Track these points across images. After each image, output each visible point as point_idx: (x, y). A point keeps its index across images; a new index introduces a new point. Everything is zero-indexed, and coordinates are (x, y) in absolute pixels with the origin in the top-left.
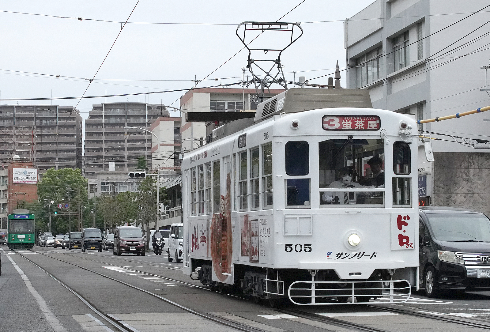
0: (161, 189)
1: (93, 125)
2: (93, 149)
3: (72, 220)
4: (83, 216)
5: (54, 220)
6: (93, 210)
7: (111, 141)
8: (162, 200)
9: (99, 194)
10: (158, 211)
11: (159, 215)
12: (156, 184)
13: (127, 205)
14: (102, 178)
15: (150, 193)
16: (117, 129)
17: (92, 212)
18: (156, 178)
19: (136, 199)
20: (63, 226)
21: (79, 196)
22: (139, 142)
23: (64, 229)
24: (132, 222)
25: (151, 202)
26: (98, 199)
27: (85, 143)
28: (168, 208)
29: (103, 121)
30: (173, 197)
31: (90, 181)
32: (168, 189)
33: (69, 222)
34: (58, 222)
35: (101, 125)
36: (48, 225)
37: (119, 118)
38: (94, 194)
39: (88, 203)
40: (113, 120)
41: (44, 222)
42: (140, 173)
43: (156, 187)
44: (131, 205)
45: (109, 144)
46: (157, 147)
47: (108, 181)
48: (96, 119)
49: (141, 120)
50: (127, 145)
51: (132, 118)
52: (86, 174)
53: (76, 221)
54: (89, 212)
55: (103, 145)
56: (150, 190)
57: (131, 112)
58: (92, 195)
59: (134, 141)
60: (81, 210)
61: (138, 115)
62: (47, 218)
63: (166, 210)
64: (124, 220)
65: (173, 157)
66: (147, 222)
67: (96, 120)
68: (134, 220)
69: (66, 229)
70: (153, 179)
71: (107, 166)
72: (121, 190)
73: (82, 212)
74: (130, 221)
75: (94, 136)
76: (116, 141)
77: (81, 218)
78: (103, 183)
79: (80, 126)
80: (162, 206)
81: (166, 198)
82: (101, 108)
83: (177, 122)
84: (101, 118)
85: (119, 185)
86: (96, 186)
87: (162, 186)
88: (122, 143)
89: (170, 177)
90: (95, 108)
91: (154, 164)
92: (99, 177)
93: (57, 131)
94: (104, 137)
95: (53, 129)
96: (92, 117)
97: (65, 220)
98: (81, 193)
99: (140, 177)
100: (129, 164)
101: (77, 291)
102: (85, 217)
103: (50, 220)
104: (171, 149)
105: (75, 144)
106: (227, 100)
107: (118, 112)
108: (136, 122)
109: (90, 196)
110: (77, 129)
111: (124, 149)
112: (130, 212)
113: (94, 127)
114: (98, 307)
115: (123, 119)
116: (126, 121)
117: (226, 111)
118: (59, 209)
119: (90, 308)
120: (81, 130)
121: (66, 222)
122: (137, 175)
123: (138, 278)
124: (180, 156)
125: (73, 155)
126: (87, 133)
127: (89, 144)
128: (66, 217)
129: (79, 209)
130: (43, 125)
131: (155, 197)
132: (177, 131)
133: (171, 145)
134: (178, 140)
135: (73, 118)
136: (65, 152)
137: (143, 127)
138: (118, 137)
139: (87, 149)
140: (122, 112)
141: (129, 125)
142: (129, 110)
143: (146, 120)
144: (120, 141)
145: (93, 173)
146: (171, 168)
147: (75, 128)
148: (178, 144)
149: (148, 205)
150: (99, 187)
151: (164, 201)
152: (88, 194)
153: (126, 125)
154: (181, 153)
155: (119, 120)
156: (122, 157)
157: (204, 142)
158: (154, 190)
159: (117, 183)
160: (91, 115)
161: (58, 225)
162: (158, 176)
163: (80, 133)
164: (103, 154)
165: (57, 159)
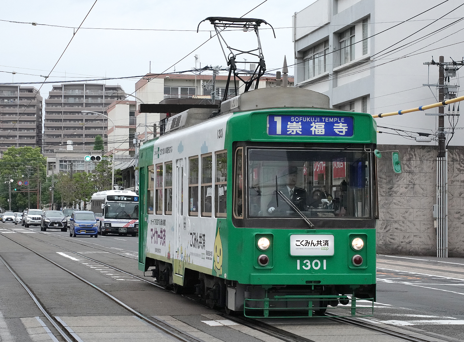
0: (116, 171)
1: (53, 104)
2: (52, 128)
3: (31, 196)
4: (42, 192)
5: (14, 196)
6: (50, 187)
7: (70, 120)
8: (117, 181)
9: (57, 171)
12: (111, 166)
13: (83, 185)
14: (60, 156)
15: (105, 174)
16: (75, 108)
17: (50, 190)
19: (92, 180)
20: (22, 202)
21: (38, 174)
22: (97, 122)
23: (24, 205)
24: (88, 201)
25: (106, 183)
26: (56, 177)
27: (45, 122)
28: (122, 189)
29: (63, 100)
30: (128, 178)
31: (49, 160)
32: (122, 170)
33: (28, 198)
34: (18, 198)
35: (61, 104)
36: (8, 200)
37: (77, 98)
38: (53, 172)
39: (47, 180)
40: (71, 100)
41: (4, 197)
42: (96, 156)
43: (111, 168)
44: (87, 185)
45: (68, 122)
46: (112, 130)
47: (67, 160)
48: (56, 99)
49: (99, 100)
50: (85, 124)
51: (90, 99)
52: (46, 152)
53: (35, 198)
54: (48, 189)
55: (63, 124)
56: (105, 172)
57: (89, 92)
58: (50, 173)
59: (92, 120)
60: (39, 187)
61: (96, 96)
62: (8, 195)
64: (80, 199)
65: (128, 141)
67: (56, 100)
68: (90, 199)
69: (25, 205)
70: (108, 162)
71: (65, 144)
72: (78, 167)
73: (41, 189)
74: (86, 200)
75: (54, 115)
76: (75, 120)
77: (39, 195)
78: (61, 161)
79: (40, 106)
80: (117, 187)
81: (121, 180)
82: (60, 88)
83: (132, 105)
84: (61, 98)
85: (76, 163)
86: (55, 164)
87: (117, 168)
88: (80, 122)
89: (124, 160)
90: (55, 88)
91: (110, 147)
92: (58, 155)
93: (17, 110)
94: (63, 117)
95: (14, 108)
96: (51, 97)
97: (24, 196)
98: (40, 170)
99: (96, 161)
100: (86, 144)
101: (29, 285)
102: (44, 194)
103: (10, 196)
104: (127, 132)
105: (36, 123)
106: (180, 86)
107: (77, 92)
108: (93, 103)
109: (49, 174)
110: (37, 108)
111: (81, 128)
112: (86, 192)
113: (54, 107)
114: (47, 307)
115: (82, 99)
116: (84, 101)
117: (179, 97)
118: (18, 186)
119: (39, 309)
120: (42, 109)
121: (26, 197)
122: (93, 158)
123: (89, 268)
124: (134, 141)
125: (33, 133)
126: (47, 112)
127: (49, 123)
128: (26, 194)
129: (38, 186)
130: (5, 104)
131: (110, 179)
132: (132, 114)
133: (127, 127)
134: (133, 122)
135: (34, 98)
136: (26, 130)
137: (101, 107)
138: (77, 116)
139: (47, 127)
140: (80, 92)
141: (87, 105)
142: (88, 91)
143: (104, 101)
144: (78, 120)
145: (52, 151)
146: (126, 150)
147: (36, 107)
148: (133, 127)
149: (103, 186)
150: (58, 165)
151: (118, 182)
152: (47, 171)
153: (84, 105)
154: (136, 137)
155: (77, 100)
156: (80, 136)
157: (157, 128)
158: (109, 172)
159: (74, 161)
160: (50, 95)
161: (18, 201)
162: (113, 159)
163: (40, 112)
164: (62, 132)
165: (18, 137)
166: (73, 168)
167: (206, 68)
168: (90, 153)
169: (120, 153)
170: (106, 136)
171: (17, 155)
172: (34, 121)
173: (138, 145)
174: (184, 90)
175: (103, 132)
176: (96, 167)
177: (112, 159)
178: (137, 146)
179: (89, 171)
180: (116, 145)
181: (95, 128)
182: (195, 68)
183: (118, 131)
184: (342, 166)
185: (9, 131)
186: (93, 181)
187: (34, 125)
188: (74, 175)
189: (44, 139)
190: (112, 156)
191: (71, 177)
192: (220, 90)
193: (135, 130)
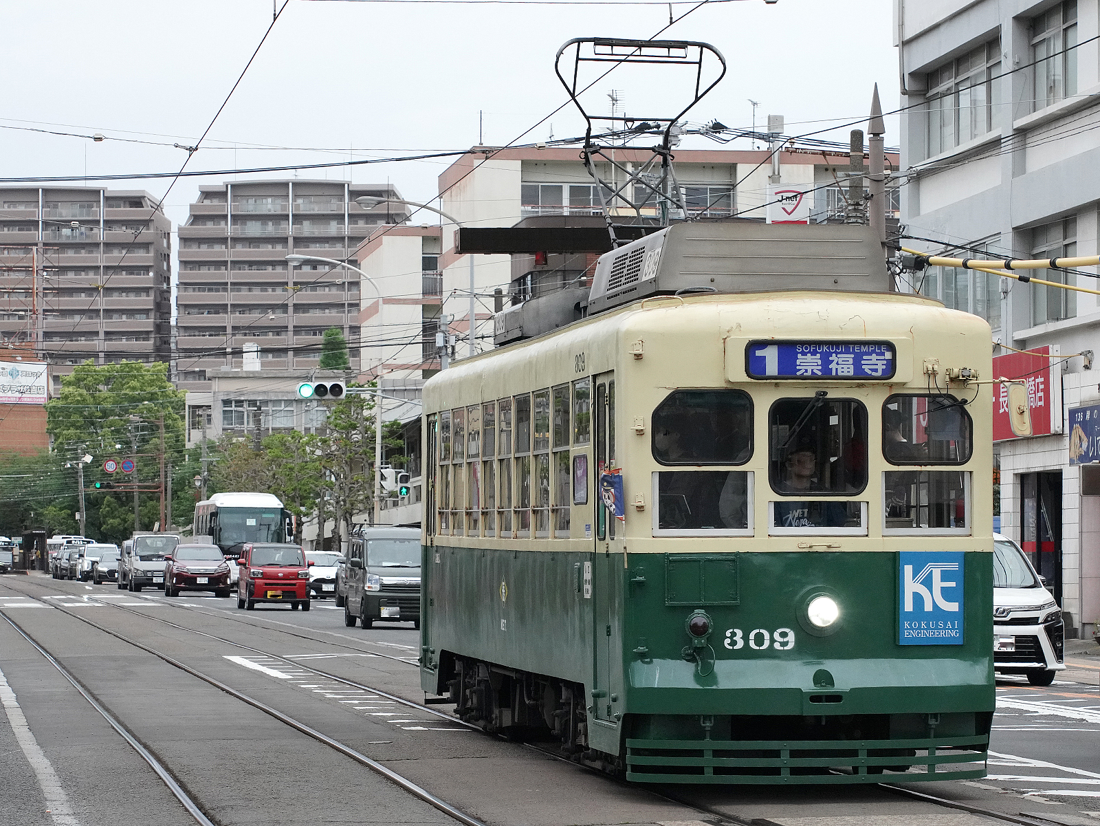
0: (386, 426)
1: (200, 241)
2: (201, 308)
3: (143, 503)
4: (174, 492)
5: (93, 503)
6: (198, 477)
7: (251, 285)
8: (389, 454)
9: (215, 431)
10: (377, 486)
11: (382, 499)
12: (373, 412)
13: (291, 469)
14: (224, 388)
15: (356, 436)
16: (265, 252)
17: (198, 484)
18: (373, 396)
19: (319, 452)
20: (117, 521)
21: (162, 439)
22: (327, 289)
23: (121, 528)
24: (306, 515)
25: (358, 461)
26: (212, 448)
27: (179, 291)
28: (405, 479)
29: (229, 229)
31: (192, 398)
32: (405, 425)
33: (133, 508)
34: (104, 509)
35: (223, 241)
36: (77, 516)
37: (270, 223)
38: (204, 433)
39: (187, 456)
40: (254, 229)
41: (65, 508)
42: (328, 385)
43: (371, 420)
45: (244, 292)
46: (374, 309)
47: (242, 398)
48: (210, 225)
49: (333, 229)
50: (293, 298)
51: (306, 223)
52: (182, 377)
53: (154, 508)
54: (189, 483)
55: (229, 298)
56: (355, 428)
57: (304, 206)
58: (196, 435)
59: (314, 285)
60: (166, 478)
61: (323, 215)
62: (76, 500)
63: (400, 485)
65: (420, 339)
66: (348, 515)
67: (209, 229)
68: (312, 508)
69: (125, 529)
70: (364, 400)
71: (238, 353)
72: (276, 420)
73: (169, 483)
74: (301, 512)
75: (204, 271)
76: (263, 285)
77: (166, 500)
78: (227, 402)
79: (165, 245)
80: (389, 472)
81: (400, 451)
82: (221, 195)
83: (431, 238)
84: (223, 223)
85: (270, 408)
86: (208, 412)
87: (390, 418)
88: (279, 291)
89: (411, 395)
90: (207, 194)
91: (368, 358)
92: (217, 385)
93: (101, 258)
94: (229, 276)
95: (90, 252)
96: (196, 219)
97: (122, 504)
98: (167, 427)
99: (329, 396)
100: (298, 351)
101: (154, 747)
102: (178, 497)
103: (82, 504)
104: (415, 315)
105: (152, 293)
106: (567, 180)
107: (269, 206)
108: (316, 235)
109: (193, 439)
110: (157, 251)
111: (284, 307)
112: (300, 489)
113: (204, 248)
114: (207, 806)
115: (283, 224)
116: (290, 229)
117: (566, 212)
118: (105, 474)
119: (187, 810)
120: (169, 256)
121: (127, 508)
122: (320, 390)
123: (321, 698)
124: (439, 340)
125: (146, 323)
126: (184, 263)
127: (190, 293)
128: (127, 497)
129: (162, 474)
130: (64, 240)
131: (371, 448)
132: (429, 263)
133: (415, 302)
134: (432, 288)
135: (146, 223)
136: (124, 316)
137: (339, 247)
138: (269, 274)
139: (185, 307)
140: (278, 207)
141: (300, 241)
142: (300, 201)
143: (347, 229)
144: (274, 285)
145: (202, 374)
146: (415, 367)
147: (152, 249)
148: (432, 300)
149: (351, 470)
150: (217, 414)
151: (395, 458)
152: (187, 431)
153: (291, 241)
154: (443, 328)
155: (270, 229)
156: (280, 330)
157: (505, 300)
158: (367, 429)
159: (266, 402)
160: (193, 215)
161: (105, 517)
162: (379, 393)
163: (165, 264)
164: (228, 320)
165: (102, 336)
166: (262, 421)
167: (643, 128)
168: (308, 378)
169: (399, 375)
170: (355, 329)
171: (101, 387)
172: (146, 290)
173: (450, 350)
174: (578, 193)
175: (346, 319)
176: (328, 418)
177: (376, 392)
178: (447, 354)
179: (308, 430)
180: (387, 353)
181: (322, 307)
182: (611, 127)
183: (389, 313)
184: (1042, 403)
185: (77, 318)
186: (320, 458)
187: (147, 301)
188: (264, 441)
189: (177, 340)
190: (374, 385)
191: (258, 446)
192: (683, 191)
193: (439, 308)
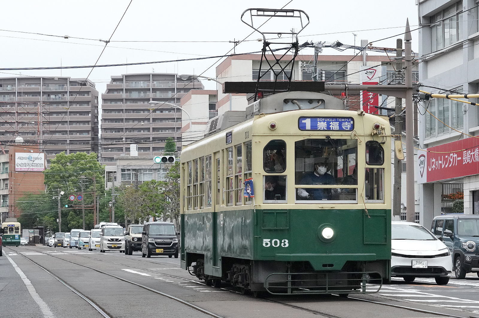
2: (111, 130)
3: (86, 215)
4: (100, 210)
5: (64, 215)
6: (111, 202)
7: (134, 120)
9: (118, 183)
13: (152, 197)
14: (122, 164)
16: (140, 105)
17: (110, 205)
19: (163, 189)
20: (75, 223)
21: (95, 186)
22: (167, 121)
23: (77, 225)
26: (117, 190)
27: (102, 122)
29: (124, 95)
31: (108, 168)
33: (82, 217)
34: (69, 218)
35: (121, 100)
36: (58, 220)
37: (142, 92)
38: (113, 183)
39: (106, 194)
41: (52, 217)
42: (168, 157)
44: (156, 196)
45: (131, 123)
46: (187, 128)
47: (130, 168)
48: (116, 93)
49: (170, 94)
50: (152, 125)
51: (158, 92)
52: (103, 160)
53: (91, 216)
54: (107, 205)
55: (124, 125)
57: (157, 84)
58: (110, 184)
60: (97, 203)
61: (166, 89)
62: (57, 213)
64: (148, 215)
66: (176, 216)
67: (115, 95)
68: (160, 214)
69: (79, 225)
72: (145, 178)
73: (98, 205)
74: (156, 215)
76: (139, 120)
77: (96, 213)
78: (123, 170)
79: (96, 102)
82: (121, 80)
83: (213, 95)
84: (121, 92)
85: (142, 172)
86: (115, 174)
88: (146, 122)
90: (114, 80)
92: (119, 163)
93: (67, 108)
94: (124, 115)
95: (63, 105)
97: (77, 215)
98: (97, 181)
99: (168, 162)
100: (154, 148)
102: (102, 211)
103: (60, 215)
105: (90, 124)
107: (142, 85)
108: (162, 97)
109: (109, 186)
110: (92, 105)
111: (148, 129)
112: (155, 205)
113: (113, 103)
115: (148, 93)
116: (151, 95)
118: (70, 202)
120: (98, 107)
121: (79, 217)
122: (164, 160)
123: (164, 282)
125: (88, 136)
126: (104, 110)
127: (107, 123)
128: (79, 212)
129: (95, 202)
130: (52, 100)
132: (212, 107)
135: (88, 93)
136: (78, 134)
137: (172, 103)
138: (142, 115)
139: (104, 129)
140: (146, 85)
142: (155, 83)
143: (176, 95)
144: (144, 120)
145: (112, 158)
147: (90, 104)
149: (178, 196)
150: (119, 175)
152: (106, 183)
153: (151, 100)
155: (142, 95)
159: (140, 170)
160: (109, 89)
161: (70, 221)
163: (96, 110)
164: (124, 135)
165: (68, 142)
166: (139, 178)
167: (306, 45)
171: (68, 164)
172: (88, 122)
181: (165, 129)
185: (57, 134)
186: (164, 191)
187: (88, 127)
188: (140, 185)
192: (324, 72)
